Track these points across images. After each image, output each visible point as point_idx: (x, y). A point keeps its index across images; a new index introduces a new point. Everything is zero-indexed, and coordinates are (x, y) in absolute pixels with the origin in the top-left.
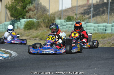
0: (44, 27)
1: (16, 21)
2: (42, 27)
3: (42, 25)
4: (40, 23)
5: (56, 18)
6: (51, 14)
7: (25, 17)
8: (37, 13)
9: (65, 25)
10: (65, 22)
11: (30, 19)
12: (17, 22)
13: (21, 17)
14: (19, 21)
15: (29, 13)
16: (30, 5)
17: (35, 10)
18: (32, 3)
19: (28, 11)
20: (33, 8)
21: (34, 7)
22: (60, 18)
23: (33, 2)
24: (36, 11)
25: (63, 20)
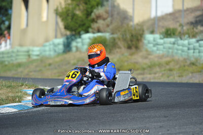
0: (124, 47)
1: (73, 37)
2: (119, 48)
3: (121, 44)
4: (117, 40)
5: (146, 32)
6: (137, 24)
7: (90, 30)
8: (111, 23)
9: (162, 45)
10: (161, 38)
11: (99, 34)
12: (76, 38)
13: (83, 30)
14: (80, 37)
15: (96, 22)
16: (100, 7)
17: (108, 17)
18: (102, 5)
19: (96, 20)
20: (104, 14)
21: (107, 12)
22: (152, 32)
23: (105, 3)
24: (109, 19)
25: (157, 36)
